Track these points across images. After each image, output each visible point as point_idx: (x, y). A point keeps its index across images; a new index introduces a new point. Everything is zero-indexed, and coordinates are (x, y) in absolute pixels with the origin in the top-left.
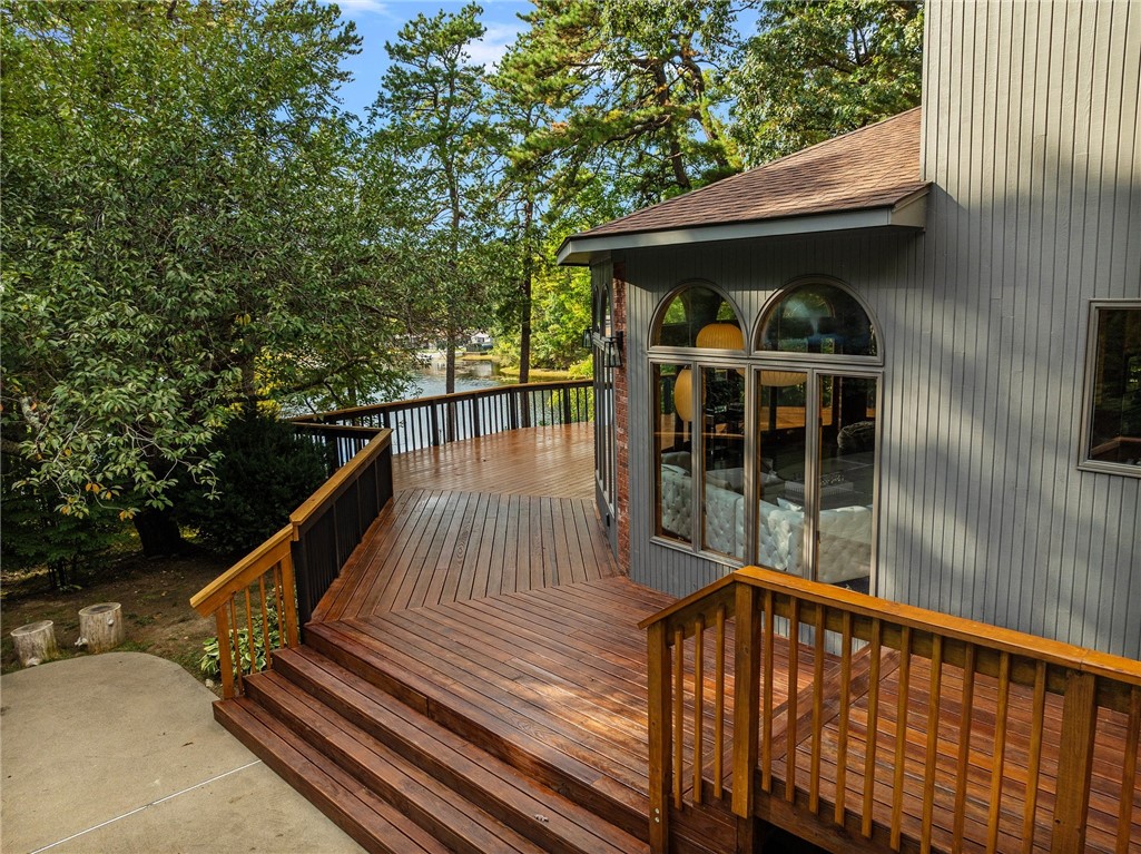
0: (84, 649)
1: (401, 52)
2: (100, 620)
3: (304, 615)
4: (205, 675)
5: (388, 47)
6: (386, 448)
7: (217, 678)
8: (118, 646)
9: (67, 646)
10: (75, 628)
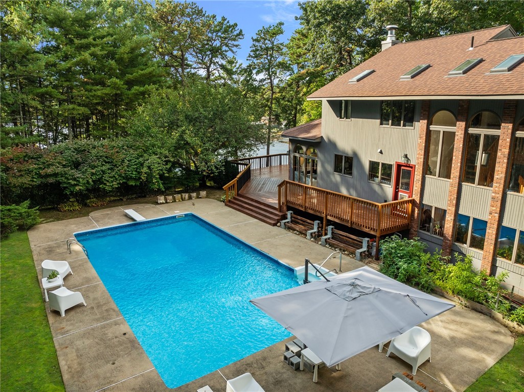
0: (200, 198)
1: (257, 40)
2: (203, 193)
3: (238, 192)
4: (221, 201)
5: (252, 38)
6: (249, 168)
7: (224, 202)
8: (206, 198)
9: (198, 197)
10: (199, 194)
